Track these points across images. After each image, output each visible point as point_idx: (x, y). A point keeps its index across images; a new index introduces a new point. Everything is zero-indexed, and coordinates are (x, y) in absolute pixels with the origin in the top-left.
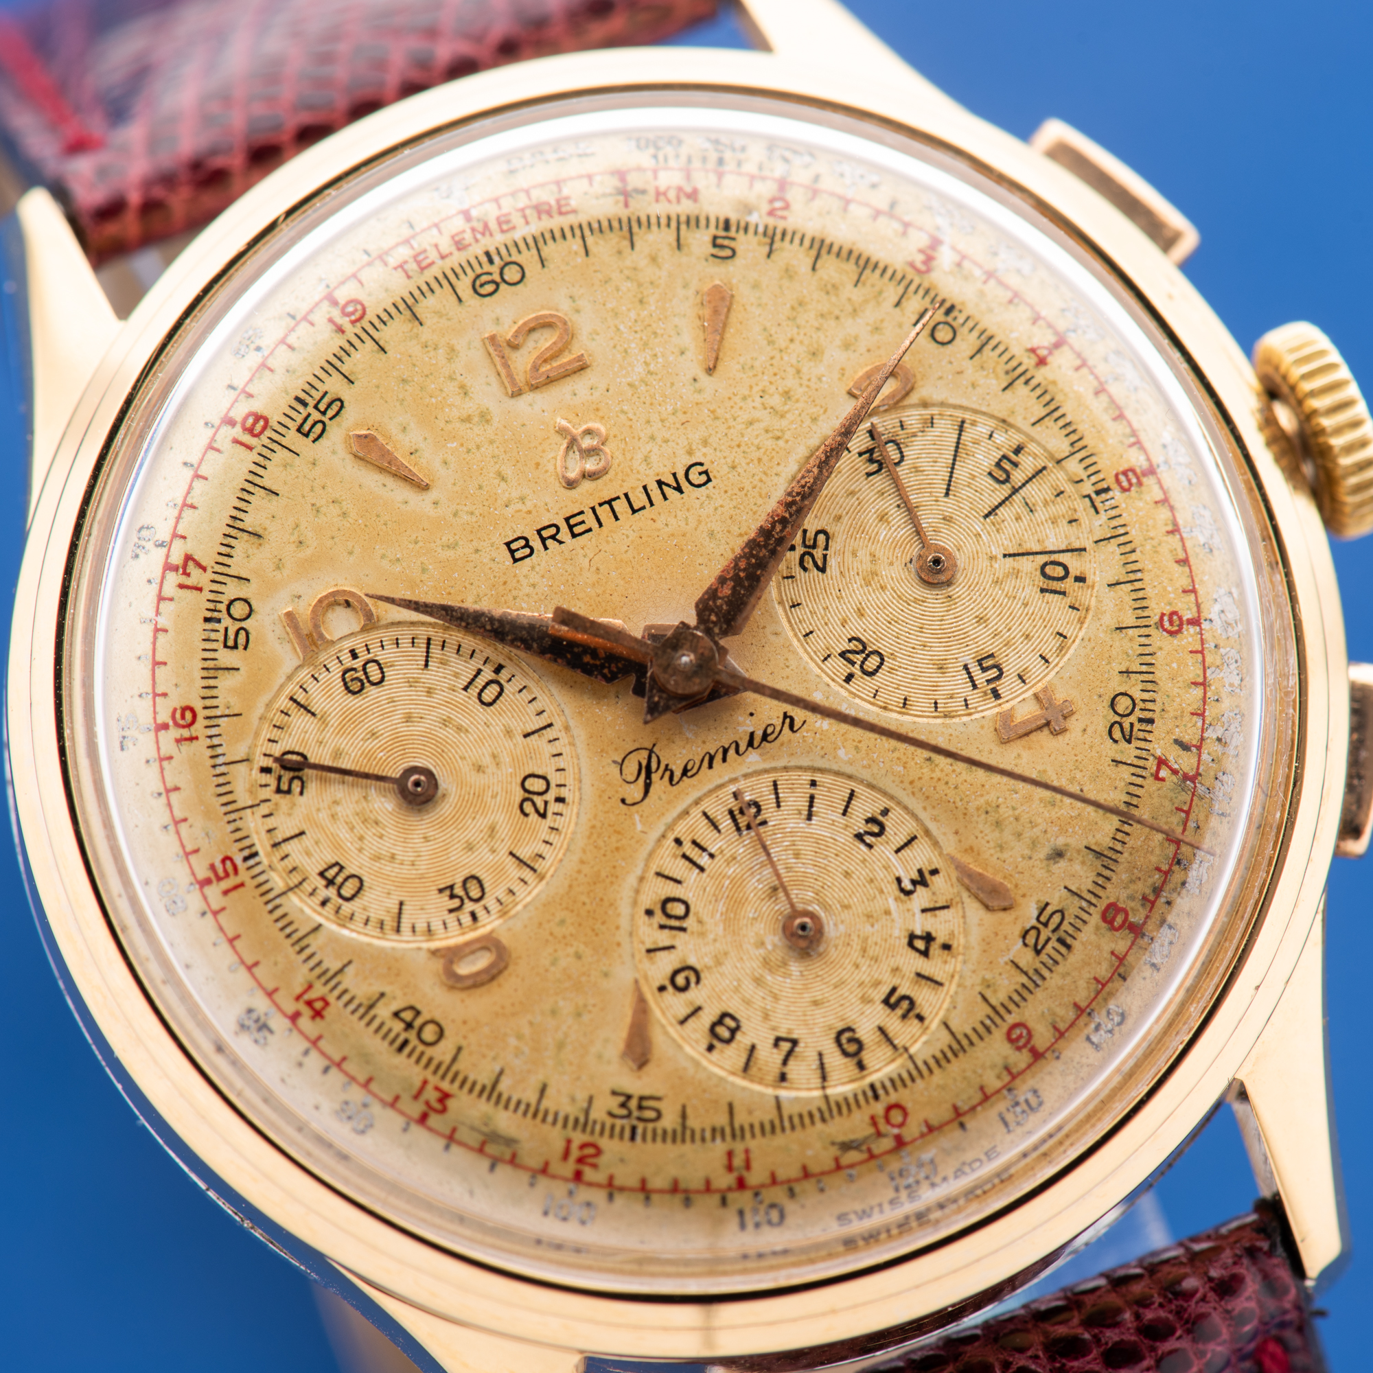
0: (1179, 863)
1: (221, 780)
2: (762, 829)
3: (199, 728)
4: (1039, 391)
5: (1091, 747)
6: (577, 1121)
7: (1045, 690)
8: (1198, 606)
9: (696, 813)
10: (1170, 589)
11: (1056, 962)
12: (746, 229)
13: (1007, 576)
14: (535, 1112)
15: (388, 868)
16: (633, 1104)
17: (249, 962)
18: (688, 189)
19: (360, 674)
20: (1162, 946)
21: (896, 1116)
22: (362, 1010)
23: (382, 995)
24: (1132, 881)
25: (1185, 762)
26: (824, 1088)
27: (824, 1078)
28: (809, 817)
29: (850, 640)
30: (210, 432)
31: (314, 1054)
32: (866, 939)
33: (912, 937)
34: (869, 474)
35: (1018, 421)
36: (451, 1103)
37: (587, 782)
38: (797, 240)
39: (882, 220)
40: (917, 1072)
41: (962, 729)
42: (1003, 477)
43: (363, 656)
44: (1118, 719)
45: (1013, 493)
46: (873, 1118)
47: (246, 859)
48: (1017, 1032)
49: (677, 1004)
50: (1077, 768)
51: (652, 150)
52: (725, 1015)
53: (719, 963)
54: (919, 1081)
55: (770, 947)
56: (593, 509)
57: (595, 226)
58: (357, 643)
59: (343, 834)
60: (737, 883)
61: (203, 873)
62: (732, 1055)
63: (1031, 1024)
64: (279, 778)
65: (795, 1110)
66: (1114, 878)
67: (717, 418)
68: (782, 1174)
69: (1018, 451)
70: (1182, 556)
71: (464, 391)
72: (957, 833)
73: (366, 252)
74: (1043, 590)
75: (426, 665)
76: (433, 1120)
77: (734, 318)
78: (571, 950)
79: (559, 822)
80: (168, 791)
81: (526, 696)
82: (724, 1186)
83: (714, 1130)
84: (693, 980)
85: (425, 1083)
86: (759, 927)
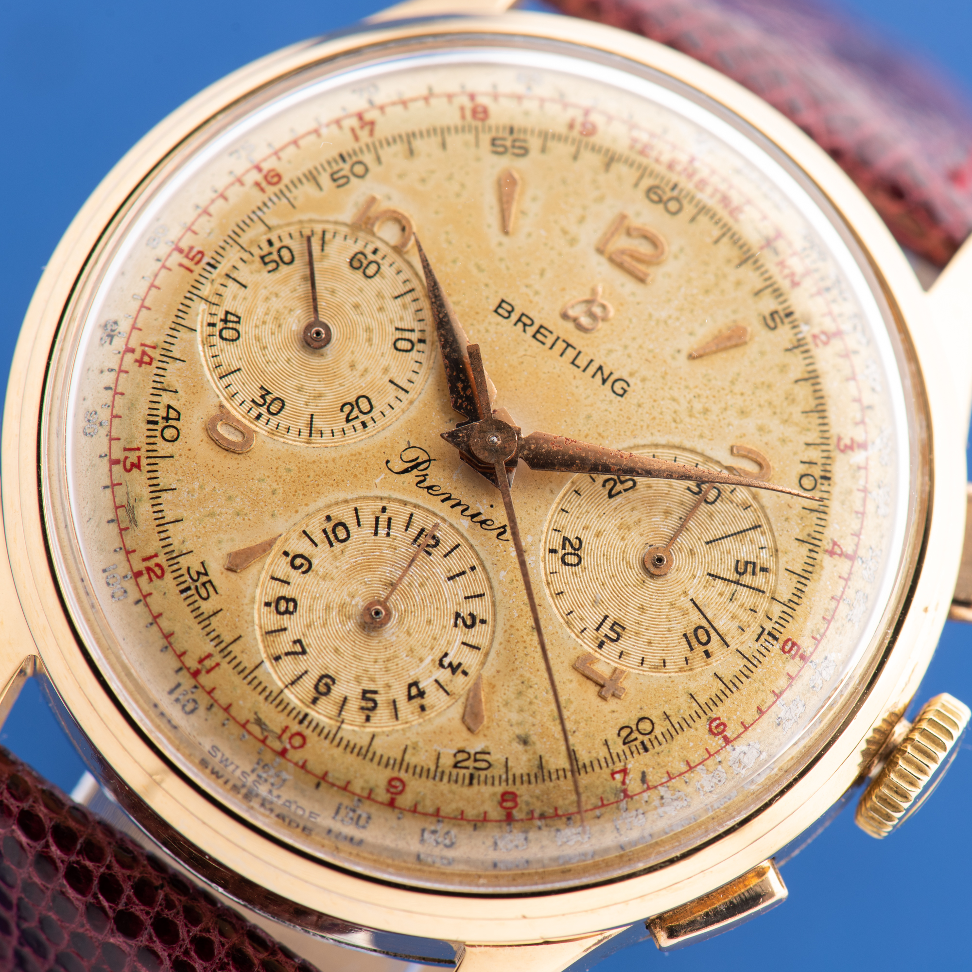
0: (569, 819)
1: (248, 221)
2: (423, 554)
3: (271, 190)
4: (810, 561)
5: (605, 722)
6: (172, 552)
7: (622, 672)
8: (739, 736)
9: (409, 509)
10: (738, 713)
11: (456, 781)
12: (794, 327)
13: (680, 608)
14: (162, 525)
15: (256, 349)
16: (204, 579)
17: (146, 304)
18: (797, 279)
19: (365, 263)
20: (512, 841)
21: (297, 741)
22: (159, 386)
23: (176, 392)
24: (538, 798)
25: (634, 784)
26: (286, 687)
27: (293, 683)
28: (450, 578)
29: (577, 538)
30: (459, 91)
31: (113, 375)
32: (396, 657)
33: (415, 684)
34: (689, 489)
35: (783, 559)
36: (135, 471)
37: (387, 433)
38: (808, 361)
39: (856, 406)
40: (332, 737)
41: (565, 637)
42: (741, 570)
43: (377, 258)
44: (634, 728)
45: (735, 582)
46: (287, 727)
47: (209, 264)
48: (397, 783)
49: (283, 568)
50: (586, 721)
51: (807, 245)
52: (294, 601)
53: (324, 578)
54: (328, 741)
55: (353, 603)
56: (558, 338)
57: (736, 237)
58: (384, 249)
59: (260, 311)
60: (382, 560)
61: (184, 245)
62: (272, 620)
63: (408, 789)
64: (270, 253)
65: (261, 678)
66: (532, 786)
67: (663, 378)
68: (217, 694)
69: (764, 570)
70: (764, 708)
71: (582, 220)
72: (498, 672)
73: (630, 116)
74: (685, 635)
75: (396, 297)
76: (118, 469)
77: (733, 352)
78: (275, 486)
79: (350, 432)
80: (221, 195)
81: (416, 367)
82: (188, 664)
83: (218, 636)
84: (304, 569)
85: (139, 449)
86: (363, 589)
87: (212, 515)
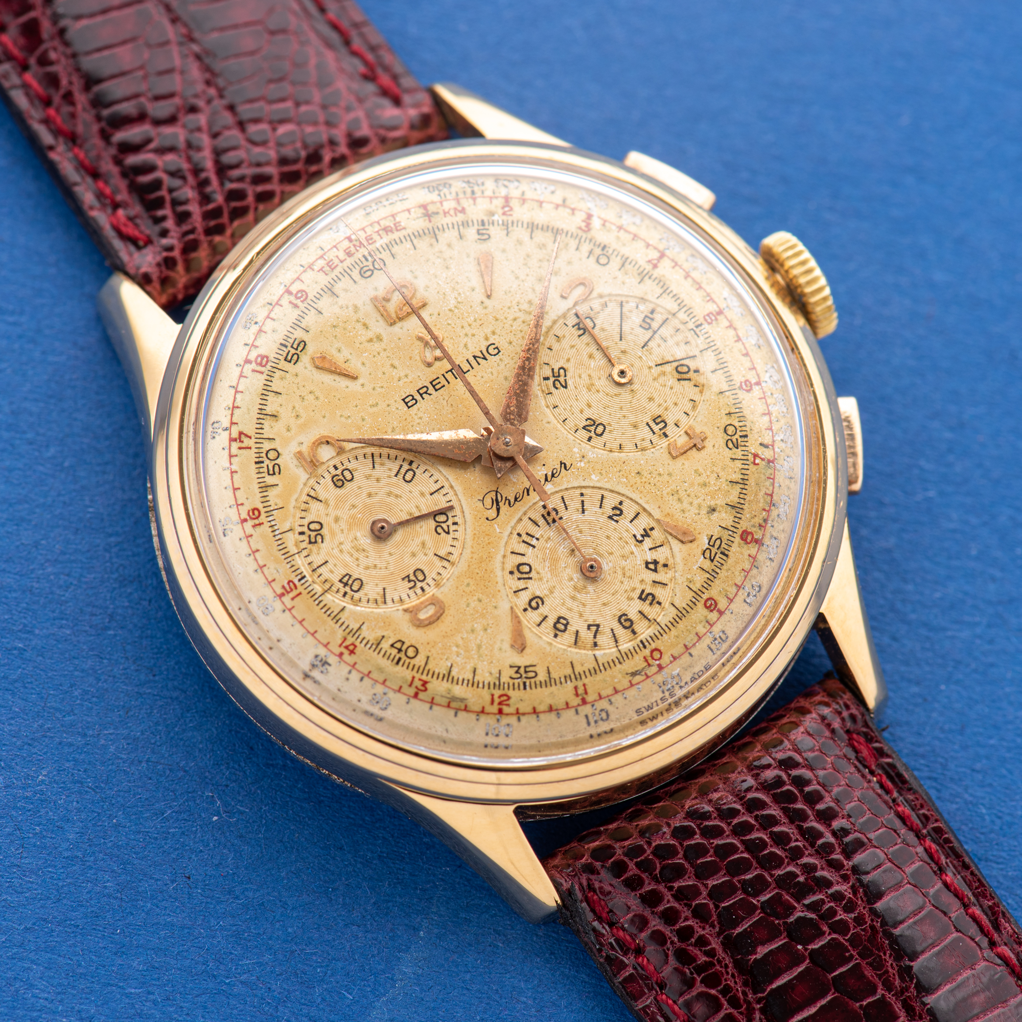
0: (773, 505)
1: (280, 542)
2: (561, 521)
3: (263, 518)
4: (657, 281)
5: (719, 454)
6: (495, 684)
7: (690, 429)
8: (758, 375)
9: (525, 519)
10: (742, 369)
11: (722, 564)
12: (493, 224)
13: (659, 375)
14: (473, 684)
15: (374, 572)
16: (522, 670)
17: (312, 631)
18: (459, 208)
19: (341, 477)
20: (774, 548)
21: (656, 655)
22: (374, 647)
23: (383, 637)
24: (752, 518)
25: (767, 454)
26: (617, 646)
27: (616, 641)
28: (583, 511)
29: (586, 420)
30: (240, 369)
31: (354, 672)
32: (624, 569)
33: (647, 563)
34: (579, 336)
35: (649, 297)
36: (428, 686)
37: (467, 511)
38: (520, 225)
39: (560, 209)
40: (663, 631)
41: (652, 455)
42: (647, 326)
43: (341, 468)
44: (729, 437)
45: (654, 334)
46: (645, 658)
47: (300, 580)
48: (709, 603)
49: (534, 616)
50: (714, 465)
51: (437, 192)
52: (559, 618)
53: (552, 592)
54: (664, 635)
55: (576, 580)
56: (443, 375)
57: (416, 234)
58: (336, 461)
59: (348, 558)
60: (553, 551)
61: (279, 591)
62: (568, 637)
63: (715, 598)
64: (310, 536)
65: (605, 661)
66: (743, 518)
67: (497, 320)
68: (603, 693)
69: (652, 312)
70: (744, 352)
71: (366, 327)
72: (659, 507)
73: (302, 266)
74: (679, 380)
75: (374, 467)
76: (421, 695)
77: (496, 269)
78: (475, 598)
79: (457, 535)
80: (254, 552)
81: (427, 474)
82: (575, 704)
83: (565, 677)
84: (540, 603)
85: (413, 678)
86: (568, 571)
87: (479, 647)
